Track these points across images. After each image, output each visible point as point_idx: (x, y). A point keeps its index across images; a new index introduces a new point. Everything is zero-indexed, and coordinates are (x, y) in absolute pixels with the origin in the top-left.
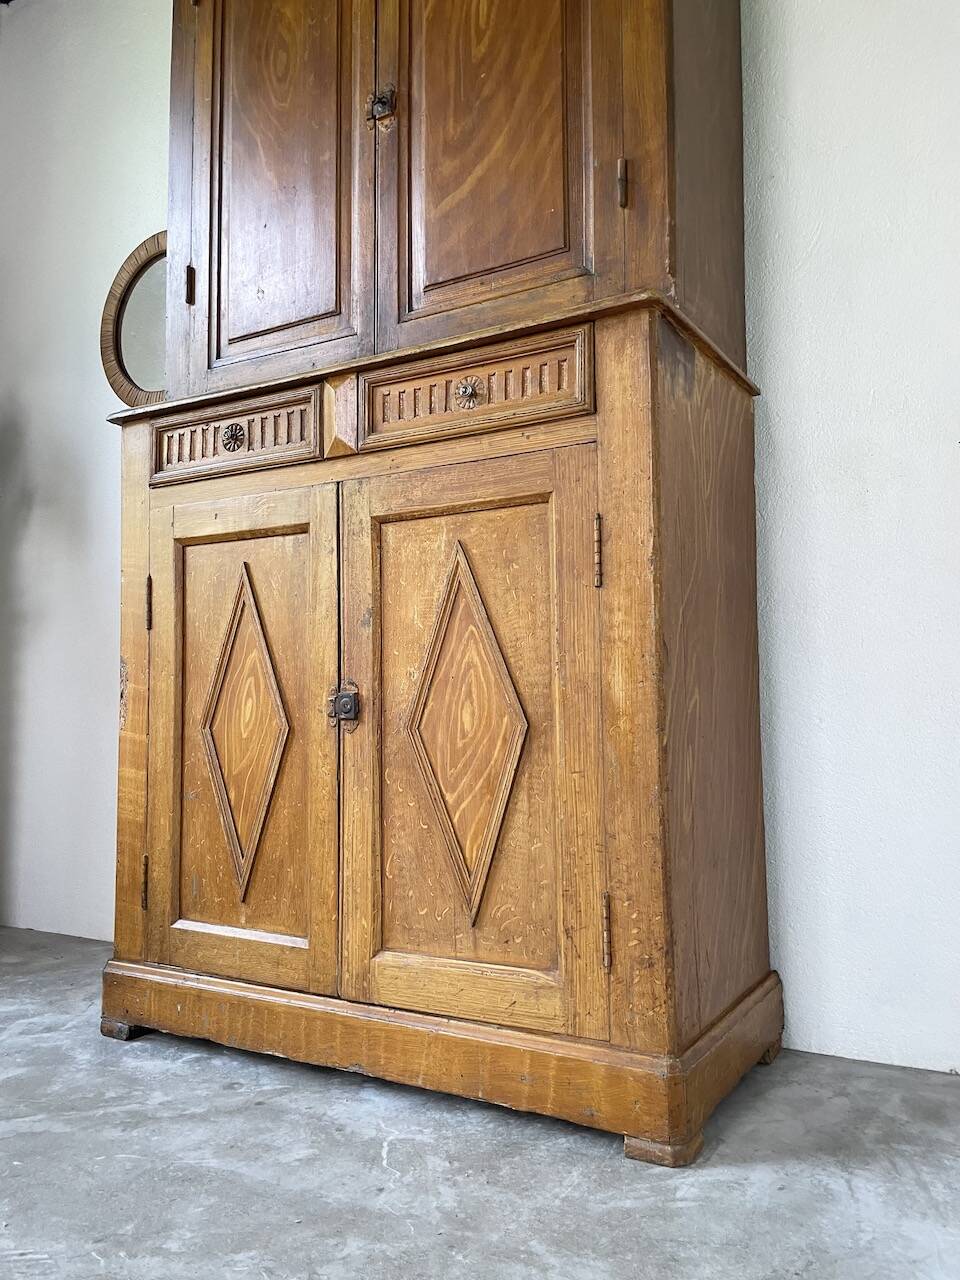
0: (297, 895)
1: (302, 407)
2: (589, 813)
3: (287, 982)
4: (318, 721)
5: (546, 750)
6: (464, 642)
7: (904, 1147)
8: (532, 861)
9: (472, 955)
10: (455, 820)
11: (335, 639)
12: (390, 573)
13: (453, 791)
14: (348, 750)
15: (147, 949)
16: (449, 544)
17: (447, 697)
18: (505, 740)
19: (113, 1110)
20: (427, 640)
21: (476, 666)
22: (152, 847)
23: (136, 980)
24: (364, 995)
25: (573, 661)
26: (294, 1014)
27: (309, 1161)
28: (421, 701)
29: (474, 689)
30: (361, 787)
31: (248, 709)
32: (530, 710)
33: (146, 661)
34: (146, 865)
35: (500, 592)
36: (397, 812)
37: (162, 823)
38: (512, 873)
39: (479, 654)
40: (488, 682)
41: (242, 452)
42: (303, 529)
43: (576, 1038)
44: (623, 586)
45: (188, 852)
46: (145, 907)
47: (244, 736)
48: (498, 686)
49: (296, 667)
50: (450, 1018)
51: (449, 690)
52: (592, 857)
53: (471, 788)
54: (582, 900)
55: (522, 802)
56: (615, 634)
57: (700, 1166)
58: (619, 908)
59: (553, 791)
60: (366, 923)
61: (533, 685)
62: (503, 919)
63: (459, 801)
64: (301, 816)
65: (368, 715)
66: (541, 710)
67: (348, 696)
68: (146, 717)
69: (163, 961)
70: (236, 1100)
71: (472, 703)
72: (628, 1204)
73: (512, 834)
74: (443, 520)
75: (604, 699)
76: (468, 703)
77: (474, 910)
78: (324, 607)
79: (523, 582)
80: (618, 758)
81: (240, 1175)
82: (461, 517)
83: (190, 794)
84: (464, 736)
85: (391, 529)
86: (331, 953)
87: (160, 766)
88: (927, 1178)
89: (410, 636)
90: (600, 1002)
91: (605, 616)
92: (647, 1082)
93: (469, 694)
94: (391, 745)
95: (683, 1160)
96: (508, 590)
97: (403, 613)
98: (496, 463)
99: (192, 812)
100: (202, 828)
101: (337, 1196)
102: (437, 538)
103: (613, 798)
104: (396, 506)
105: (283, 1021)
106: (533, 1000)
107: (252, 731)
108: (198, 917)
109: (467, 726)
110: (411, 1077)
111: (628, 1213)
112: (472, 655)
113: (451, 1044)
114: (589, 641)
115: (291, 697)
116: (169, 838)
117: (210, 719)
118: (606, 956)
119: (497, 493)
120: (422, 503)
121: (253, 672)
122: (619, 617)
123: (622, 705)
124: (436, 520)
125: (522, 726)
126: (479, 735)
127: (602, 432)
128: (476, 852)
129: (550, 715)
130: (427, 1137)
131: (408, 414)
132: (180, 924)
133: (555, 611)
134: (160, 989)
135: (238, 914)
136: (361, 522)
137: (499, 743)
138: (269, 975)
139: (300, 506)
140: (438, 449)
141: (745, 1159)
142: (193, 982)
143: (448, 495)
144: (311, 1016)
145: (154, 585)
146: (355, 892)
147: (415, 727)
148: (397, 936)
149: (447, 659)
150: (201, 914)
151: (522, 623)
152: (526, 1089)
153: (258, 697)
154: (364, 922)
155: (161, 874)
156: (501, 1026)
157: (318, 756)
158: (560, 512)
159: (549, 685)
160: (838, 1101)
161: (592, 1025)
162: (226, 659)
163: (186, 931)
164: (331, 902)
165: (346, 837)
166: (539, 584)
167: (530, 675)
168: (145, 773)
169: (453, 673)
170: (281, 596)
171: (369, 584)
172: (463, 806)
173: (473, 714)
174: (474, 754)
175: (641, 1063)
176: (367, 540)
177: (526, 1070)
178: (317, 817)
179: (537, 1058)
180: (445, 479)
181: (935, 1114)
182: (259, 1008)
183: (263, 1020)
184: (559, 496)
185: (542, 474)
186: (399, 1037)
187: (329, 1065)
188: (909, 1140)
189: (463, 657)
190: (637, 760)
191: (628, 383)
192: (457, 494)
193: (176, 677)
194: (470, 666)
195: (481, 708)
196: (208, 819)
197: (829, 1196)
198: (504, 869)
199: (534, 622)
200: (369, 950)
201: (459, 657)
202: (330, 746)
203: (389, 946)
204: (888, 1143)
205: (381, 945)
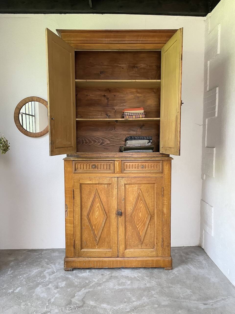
0: (109, 243)
1: (110, 164)
2: (160, 228)
3: (107, 257)
4: (113, 216)
5: (153, 219)
6: (140, 203)
7: (189, 260)
8: (151, 234)
9: (141, 248)
10: (138, 229)
11: (117, 203)
12: (127, 192)
13: (138, 225)
14: (120, 220)
15: (75, 255)
16: (138, 189)
17: (137, 212)
18: (147, 218)
19: (92, 284)
20: (134, 203)
21: (142, 207)
22: (75, 238)
23: (74, 261)
24: (123, 256)
25: (158, 207)
26: (110, 261)
27: (132, 283)
28: (133, 212)
29: (142, 211)
30: (122, 226)
31: (97, 213)
32: (151, 213)
33: (73, 205)
34: (74, 241)
35: (146, 196)
36: (128, 229)
37: (78, 233)
38: (148, 236)
39: (143, 205)
40: (144, 209)
41: (96, 169)
42: (110, 184)
43: (157, 257)
44: (166, 197)
45: (84, 238)
46: (74, 248)
47: (96, 218)
48: (146, 210)
49: (108, 207)
50: (138, 257)
51: (137, 210)
52: (160, 233)
53: (141, 225)
54: (159, 239)
55: (149, 226)
56: (165, 203)
57: (173, 269)
58: (164, 239)
59: (154, 225)
60: (124, 246)
61: (151, 210)
62: (146, 243)
63: (139, 227)
64: (109, 231)
65: (123, 215)
66: (153, 213)
67: (120, 212)
68: (73, 215)
69: (79, 257)
70: (107, 277)
71: (141, 213)
72: (172, 276)
73: (148, 231)
74: (137, 185)
75: (163, 212)
76: (141, 212)
77: (142, 242)
78: (115, 197)
79: (150, 195)
80: (165, 220)
81: (126, 288)
82: (140, 185)
83: (83, 227)
84: (140, 217)
85: (127, 185)
86: (116, 251)
87: (77, 224)
88: (195, 263)
89: (131, 202)
90: (161, 252)
91: (163, 201)
92: (168, 261)
93: (141, 211)
94: (127, 219)
95: (172, 269)
96: (148, 196)
97: (129, 199)
98: (147, 178)
99: (84, 231)
100: (86, 234)
101: (142, 286)
102: (136, 187)
103: (164, 225)
104: (129, 182)
105: (108, 262)
106: (151, 253)
107: (98, 217)
108: (86, 248)
109: (140, 216)
110: (132, 266)
111: (174, 277)
112: (141, 205)
113: (139, 261)
114: (161, 204)
115: (107, 211)
116: (80, 236)
117: (88, 215)
118: (162, 246)
119: (147, 182)
120: (134, 182)
121: (98, 207)
122: (165, 201)
123: (165, 213)
124: (135, 185)
125: (150, 216)
126: (142, 217)
127: (164, 176)
128: (142, 234)
129: (154, 214)
130: (140, 275)
131: (131, 168)
132: (83, 250)
133: (156, 200)
134: (80, 262)
135: (95, 247)
136: (122, 184)
137: (146, 218)
138: (104, 256)
139: (109, 180)
140: (136, 174)
141: (177, 267)
142: (87, 259)
143: (138, 182)
144: (113, 261)
145: (75, 191)
146: (121, 242)
147: (132, 216)
148: (128, 247)
149: (137, 206)
150: (87, 247)
151: (150, 201)
152: (151, 265)
153: (99, 211)
154: (123, 246)
155: (78, 242)
156: (146, 257)
157: (113, 221)
158: (157, 186)
159: (154, 210)
160: (176, 254)
161: (160, 255)
162: (92, 205)
163: (85, 251)
164: (116, 243)
165: (119, 234)
166: (153, 196)
167: (151, 208)
168: (73, 225)
169: (138, 208)
170: (104, 194)
171: (124, 194)
172: (140, 227)
173: (141, 214)
174: (141, 220)
175: (167, 259)
176: (123, 187)
177: (151, 262)
178: (114, 231)
179: (152, 260)
180: (138, 179)
181: (187, 254)
182: (102, 261)
183: (103, 263)
184: (157, 184)
185: (154, 180)
186: (130, 261)
187: (117, 267)
188: (189, 258)
189: (140, 205)
190: (167, 220)
191: (168, 169)
192: (140, 182)
193: (80, 208)
194: (141, 207)
195: (143, 213)
196: (88, 232)
197: (189, 269)
198: (146, 236)
199: (152, 201)
200: (124, 250)
201: (139, 206)
202: (116, 220)
203: (127, 248)
204: (187, 259)
205: (126, 249)
